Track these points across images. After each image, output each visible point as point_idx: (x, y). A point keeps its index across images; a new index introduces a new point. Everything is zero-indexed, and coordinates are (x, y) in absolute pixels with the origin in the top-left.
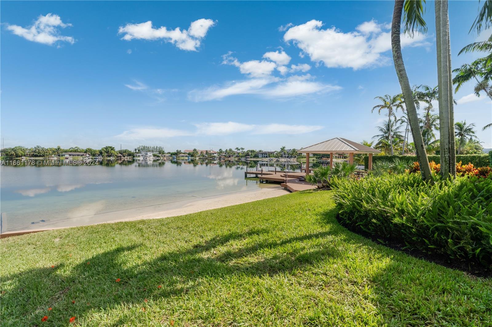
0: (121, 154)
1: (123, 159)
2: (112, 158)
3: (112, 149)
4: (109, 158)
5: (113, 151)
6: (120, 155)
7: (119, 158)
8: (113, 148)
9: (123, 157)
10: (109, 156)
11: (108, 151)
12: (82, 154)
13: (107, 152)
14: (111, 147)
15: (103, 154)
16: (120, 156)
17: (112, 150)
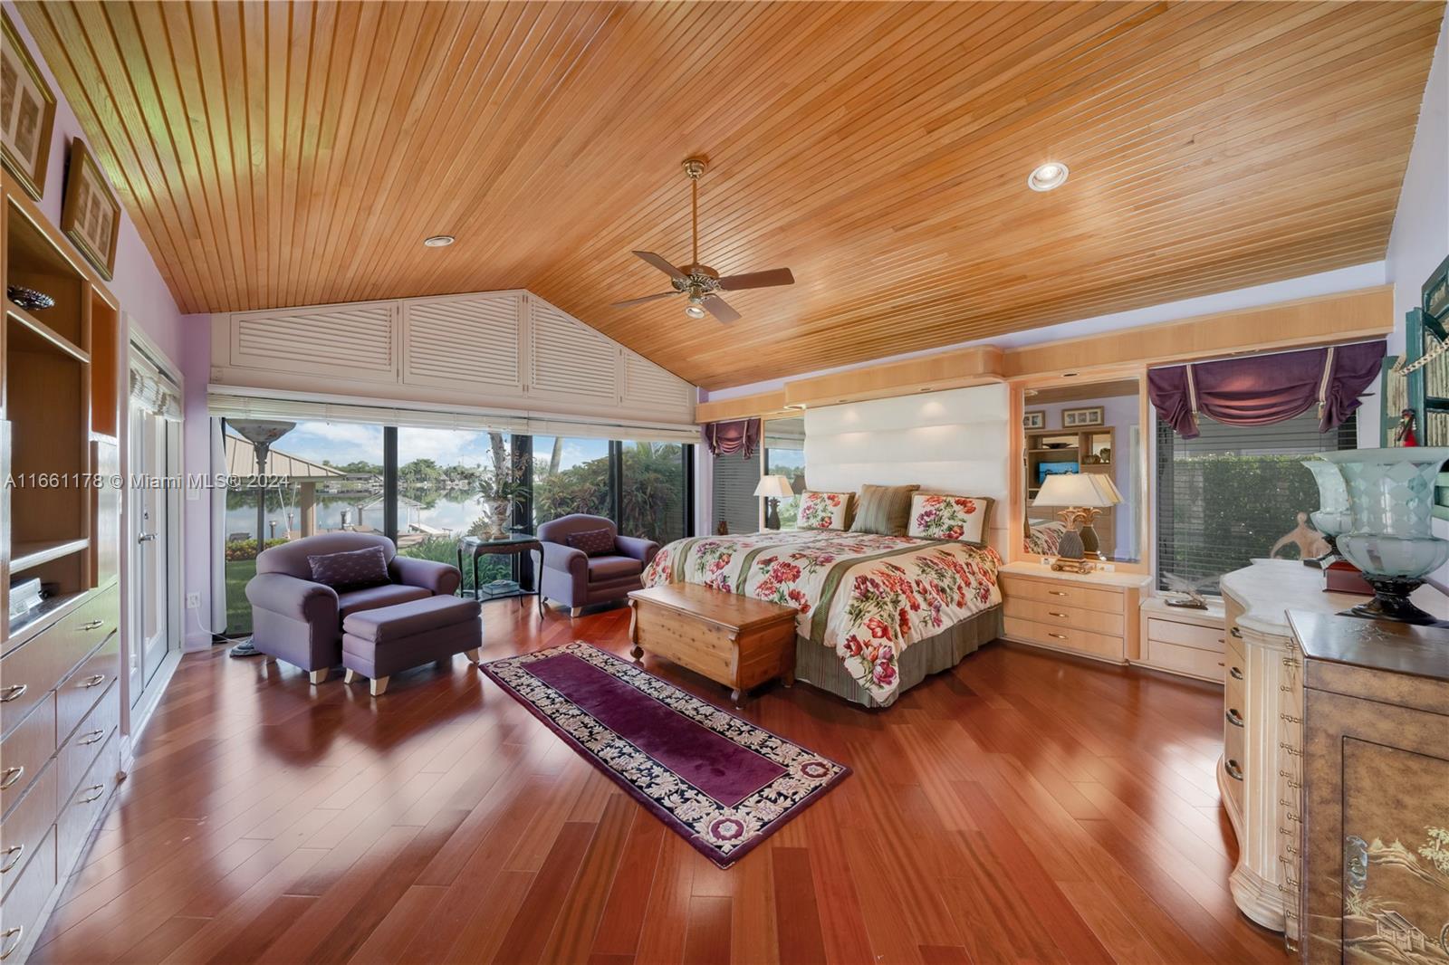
0: (447, 476)
1: (449, 487)
2: (426, 485)
3: (429, 464)
4: (419, 485)
5: (428, 470)
6: (444, 477)
7: (441, 485)
8: (432, 463)
9: (449, 482)
10: (422, 480)
11: (420, 471)
12: (366, 476)
13: (417, 472)
14: (425, 461)
15: (408, 476)
16: (444, 481)
17: (428, 466)
